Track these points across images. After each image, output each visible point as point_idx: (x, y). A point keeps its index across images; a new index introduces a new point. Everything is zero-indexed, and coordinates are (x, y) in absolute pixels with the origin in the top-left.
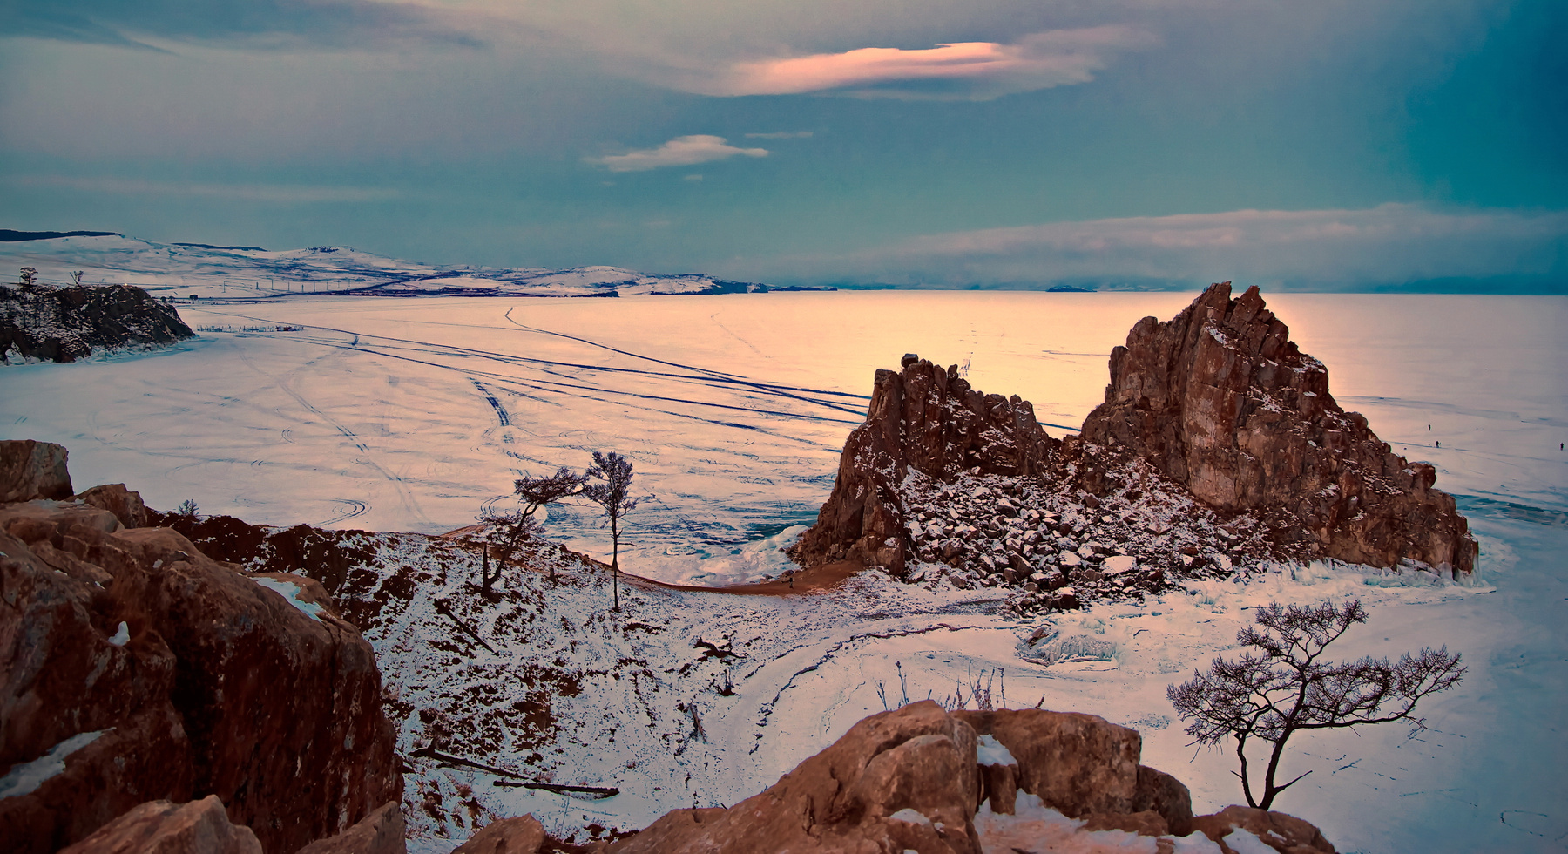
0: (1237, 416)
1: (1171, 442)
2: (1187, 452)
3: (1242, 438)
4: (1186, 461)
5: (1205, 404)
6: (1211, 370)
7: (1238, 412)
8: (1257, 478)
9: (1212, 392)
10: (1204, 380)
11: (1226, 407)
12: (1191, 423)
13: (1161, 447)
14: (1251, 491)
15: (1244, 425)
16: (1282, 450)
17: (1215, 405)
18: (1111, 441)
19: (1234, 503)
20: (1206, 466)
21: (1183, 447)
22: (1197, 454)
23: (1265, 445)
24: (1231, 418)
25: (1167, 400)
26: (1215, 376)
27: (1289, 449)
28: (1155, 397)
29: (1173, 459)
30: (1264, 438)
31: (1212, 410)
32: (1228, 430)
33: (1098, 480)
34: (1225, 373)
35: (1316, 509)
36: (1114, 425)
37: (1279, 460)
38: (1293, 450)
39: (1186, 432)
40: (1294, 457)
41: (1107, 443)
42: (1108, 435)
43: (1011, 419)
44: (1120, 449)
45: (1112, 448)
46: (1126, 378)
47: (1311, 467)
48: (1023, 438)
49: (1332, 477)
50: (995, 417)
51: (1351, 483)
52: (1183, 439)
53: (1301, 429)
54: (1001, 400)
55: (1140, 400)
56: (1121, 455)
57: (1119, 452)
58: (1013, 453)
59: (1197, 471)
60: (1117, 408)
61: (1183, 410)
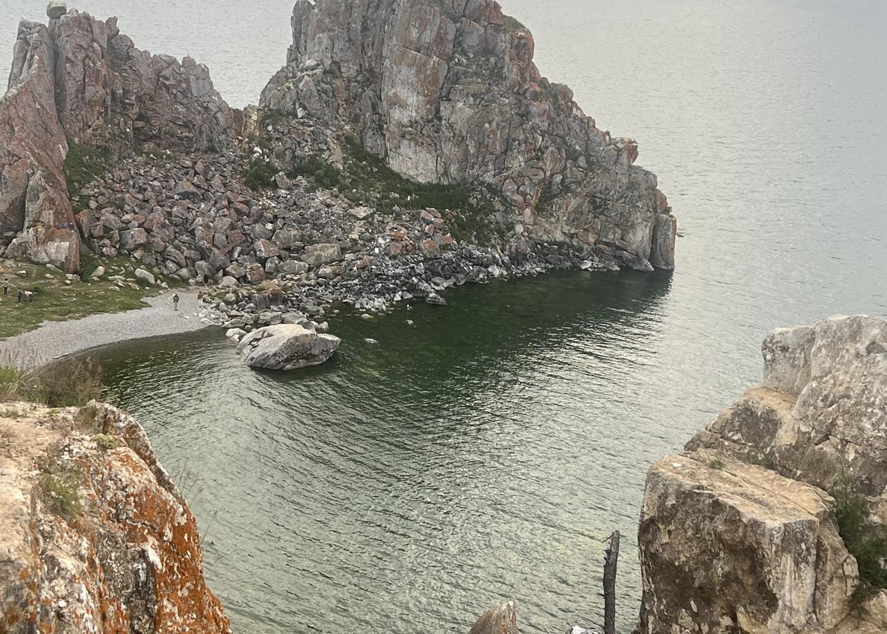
0: (440, 86)
1: (368, 115)
2: (385, 126)
3: (445, 110)
4: (384, 136)
5: (406, 73)
6: (414, 33)
7: (441, 82)
8: (460, 156)
9: (415, 58)
10: (407, 44)
11: (429, 76)
12: (391, 93)
13: (355, 120)
14: (453, 169)
15: (447, 96)
16: (487, 125)
17: (419, 72)
18: (300, 113)
19: (435, 182)
20: (406, 142)
21: (380, 120)
22: (396, 129)
23: (469, 119)
24: (432, 88)
25: (361, 65)
26: (419, 40)
27: (494, 124)
28: (347, 61)
29: (370, 133)
30: (469, 112)
31: (413, 79)
32: (430, 102)
33: (288, 158)
34: (428, 37)
35: (521, 189)
36: (303, 94)
37: (484, 135)
38: (498, 125)
39: (384, 103)
40: (499, 132)
41: (296, 116)
42: (297, 106)
43: (184, 85)
44: (311, 123)
45: (302, 120)
46: (314, 39)
47: (517, 142)
48: (199, 108)
49: (537, 155)
50: (165, 82)
51: (554, 160)
52: (380, 111)
53: (507, 101)
54: (171, 62)
55: (331, 65)
56: (312, 129)
57: (310, 126)
58: (187, 125)
59: (396, 148)
60: (304, 73)
61: (382, 78)
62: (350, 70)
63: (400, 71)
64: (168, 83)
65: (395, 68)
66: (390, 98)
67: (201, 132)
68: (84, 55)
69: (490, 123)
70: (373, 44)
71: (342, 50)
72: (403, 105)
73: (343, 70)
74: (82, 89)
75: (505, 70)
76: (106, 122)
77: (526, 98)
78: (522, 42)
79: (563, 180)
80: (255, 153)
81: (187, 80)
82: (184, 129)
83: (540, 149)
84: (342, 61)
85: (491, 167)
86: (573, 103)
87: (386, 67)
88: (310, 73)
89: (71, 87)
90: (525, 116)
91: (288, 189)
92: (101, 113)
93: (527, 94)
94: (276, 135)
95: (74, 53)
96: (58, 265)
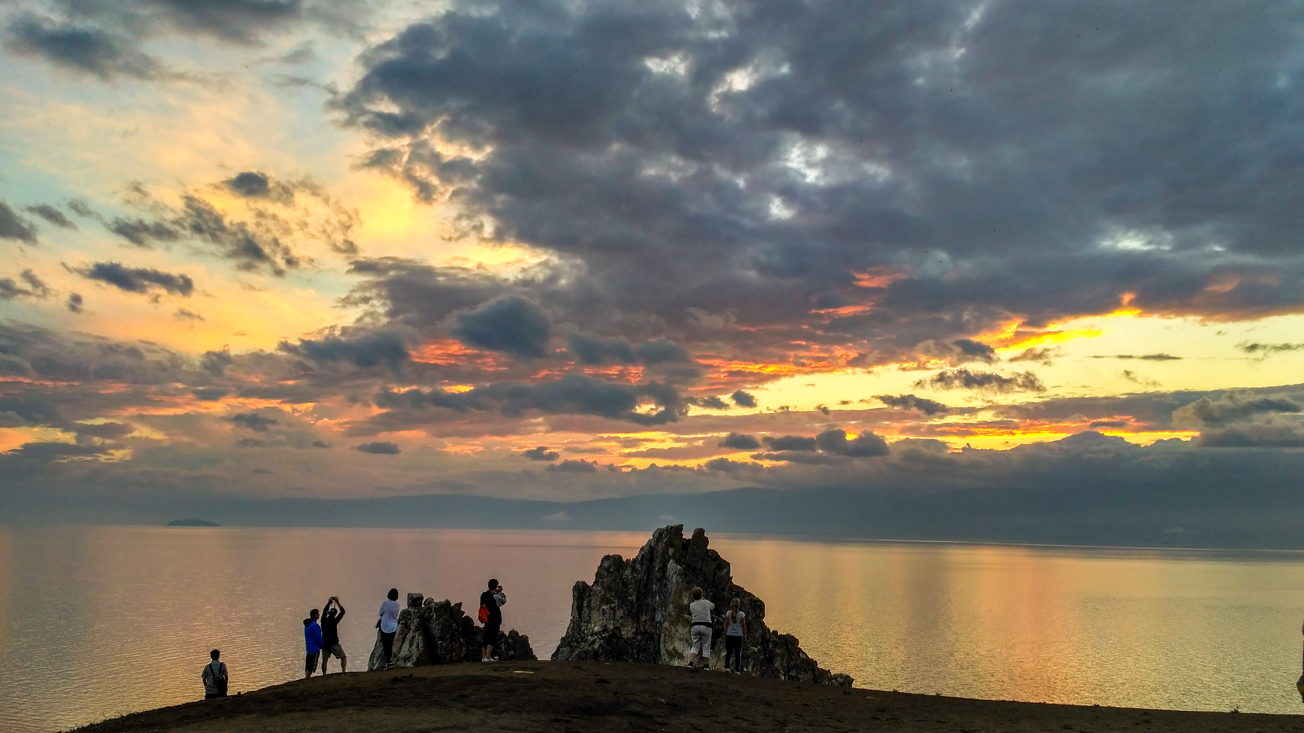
12: (669, 648)
25: (637, 629)
28: (626, 626)
39: (663, 655)
46: (599, 610)
53: (756, 650)
55: (613, 629)
60: (596, 637)
61: (660, 637)
62: (628, 632)
63: (677, 631)
65: (673, 628)
66: (670, 652)
70: (646, 612)
71: (621, 617)
72: (680, 657)
73: (623, 633)
77: (768, 647)
78: (758, 604)
86: (800, 649)
87: (666, 628)
88: (600, 636)
93: (770, 644)
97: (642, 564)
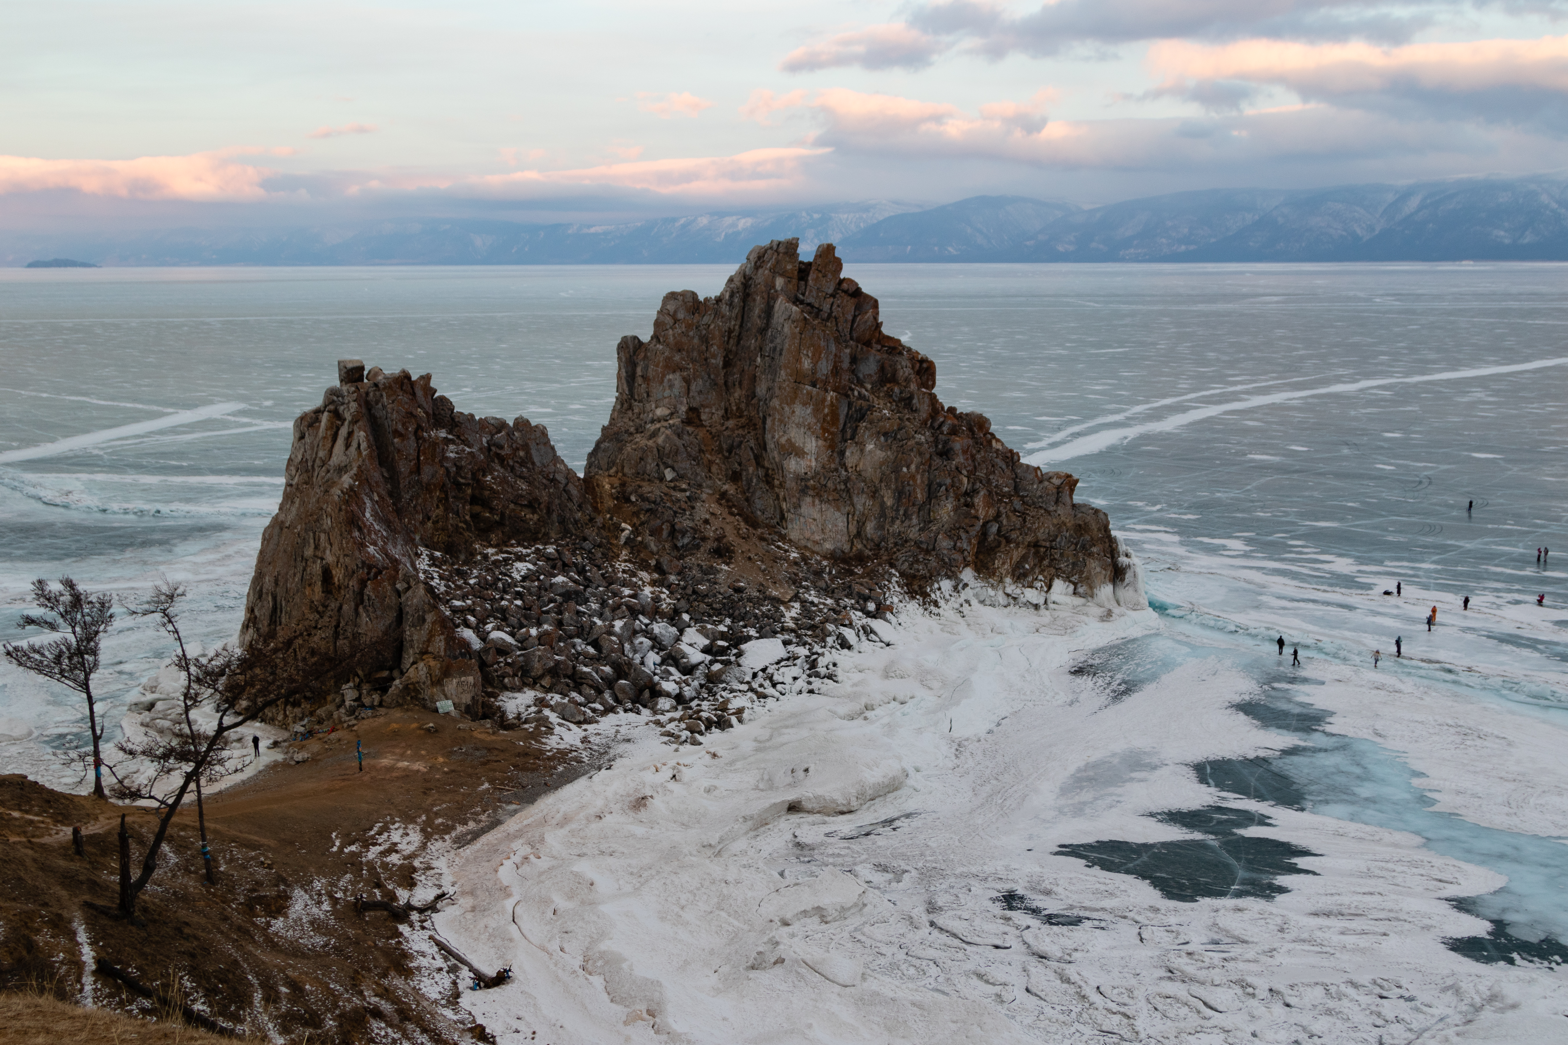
0: (841, 427)
1: (751, 469)
2: (777, 482)
3: (851, 456)
4: (778, 496)
5: (802, 412)
6: (807, 364)
7: (842, 421)
8: (876, 510)
9: (809, 394)
10: (799, 378)
11: (827, 415)
13: (735, 477)
14: (870, 527)
15: (852, 438)
16: (905, 469)
17: (816, 411)
18: (669, 475)
19: (847, 548)
20: (808, 499)
21: (767, 475)
22: (794, 484)
23: (882, 464)
24: (833, 429)
25: (726, 410)
26: (814, 372)
27: (913, 467)
28: (708, 406)
29: (758, 493)
30: (880, 455)
31: (811, 420)
32: (832, 447)
33: (665, 534)
34: (825, 367)
35: (958, 544)
36: (667, 451)
37: (902, 483)
38: (917, 468)
39: (774, 453)
40: (919, 477)
41: (662, 479)
42: (662, 467)
43: (522, 453)
44: (684, 486)
45: (672, 484)
46: (662, 382)
47: (943, 488)
48: (544, 481)
49: (966, 500)
50: (499, 451)
51: (989, 505)
52: (766, 464)
53: (923, 439)
54: (501, 425)
55: (687, 412)
56: (688, 494)
57: (684, 490)
58: (532, 505)
59: (795, 508)
60: (658, 425)
61: (764, 423)
62: (711, 416)
63: (794, 412)
64: (503, 453)
65: (787, 408)
66: (783, 446)
67: (549, 512)
68: (415, 426)
69: (908, 467)
70: (740, 384)
71: (700, 392)
72: (800, 453)
73: (703, 417)
74: (418, 470)
75: (915, 401)
76: (446, 510)
77: (942, 433)
78: (925, 365)
79: (999, 530)
80: (623, 530)
81: (526, 447)
82: (527, 510)
83: (966, 494)
84: (702, 405)
85: (915, 521)
86: (993, 435)
87: (775, 408)
88: (666, 424)
89: (404, 468)
90: (946, 453)
91: (679, 574)
92: (440, 501)
93: (945, 429)
94: (647, 506)
95: (404, 424)
96: (463, 709)
97: (731, 304)
